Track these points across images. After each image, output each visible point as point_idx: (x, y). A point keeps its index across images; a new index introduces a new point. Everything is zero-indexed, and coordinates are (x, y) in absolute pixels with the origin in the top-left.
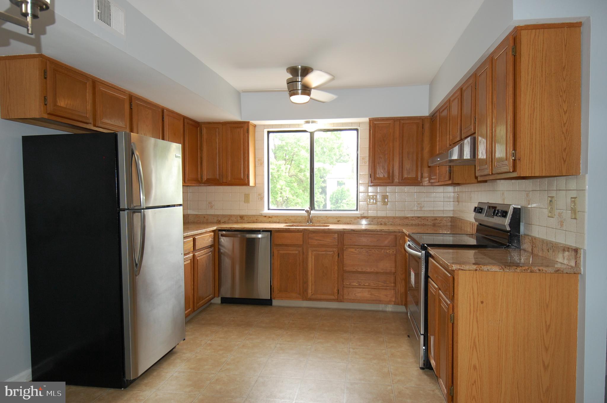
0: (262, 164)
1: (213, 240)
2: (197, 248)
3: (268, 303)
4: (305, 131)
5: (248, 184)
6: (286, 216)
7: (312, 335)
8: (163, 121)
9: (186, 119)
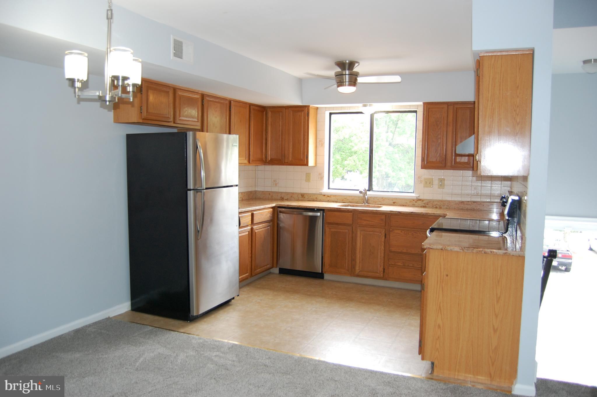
0: (323, 145)
1: (271, 215)
2: (255, 222)
3: (319, 276)
4: (363, 113)
5: (307, 164)
7: (348, 305)
8: (230, 111)
9: (253, 105)
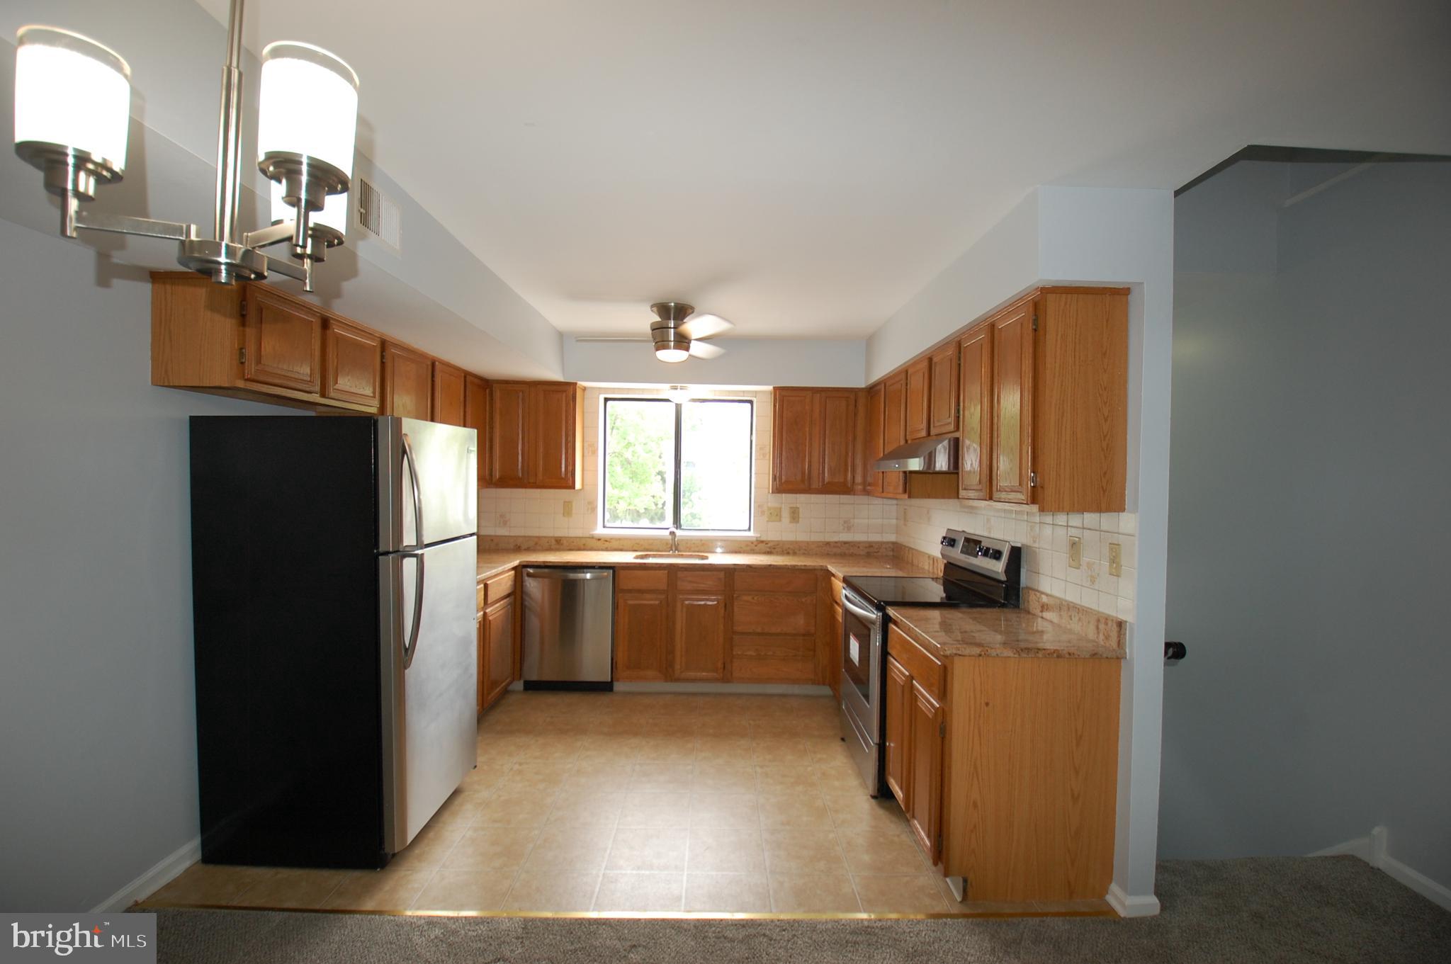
0: (595, 452)
1: (513, 584)
2: (489, 602)
3: (603, 688)
4: (667, 400)
5: (573, 487)
6: (635, 539)
7: (690, 746)
8: (433, 381)
9: (469, 375)
